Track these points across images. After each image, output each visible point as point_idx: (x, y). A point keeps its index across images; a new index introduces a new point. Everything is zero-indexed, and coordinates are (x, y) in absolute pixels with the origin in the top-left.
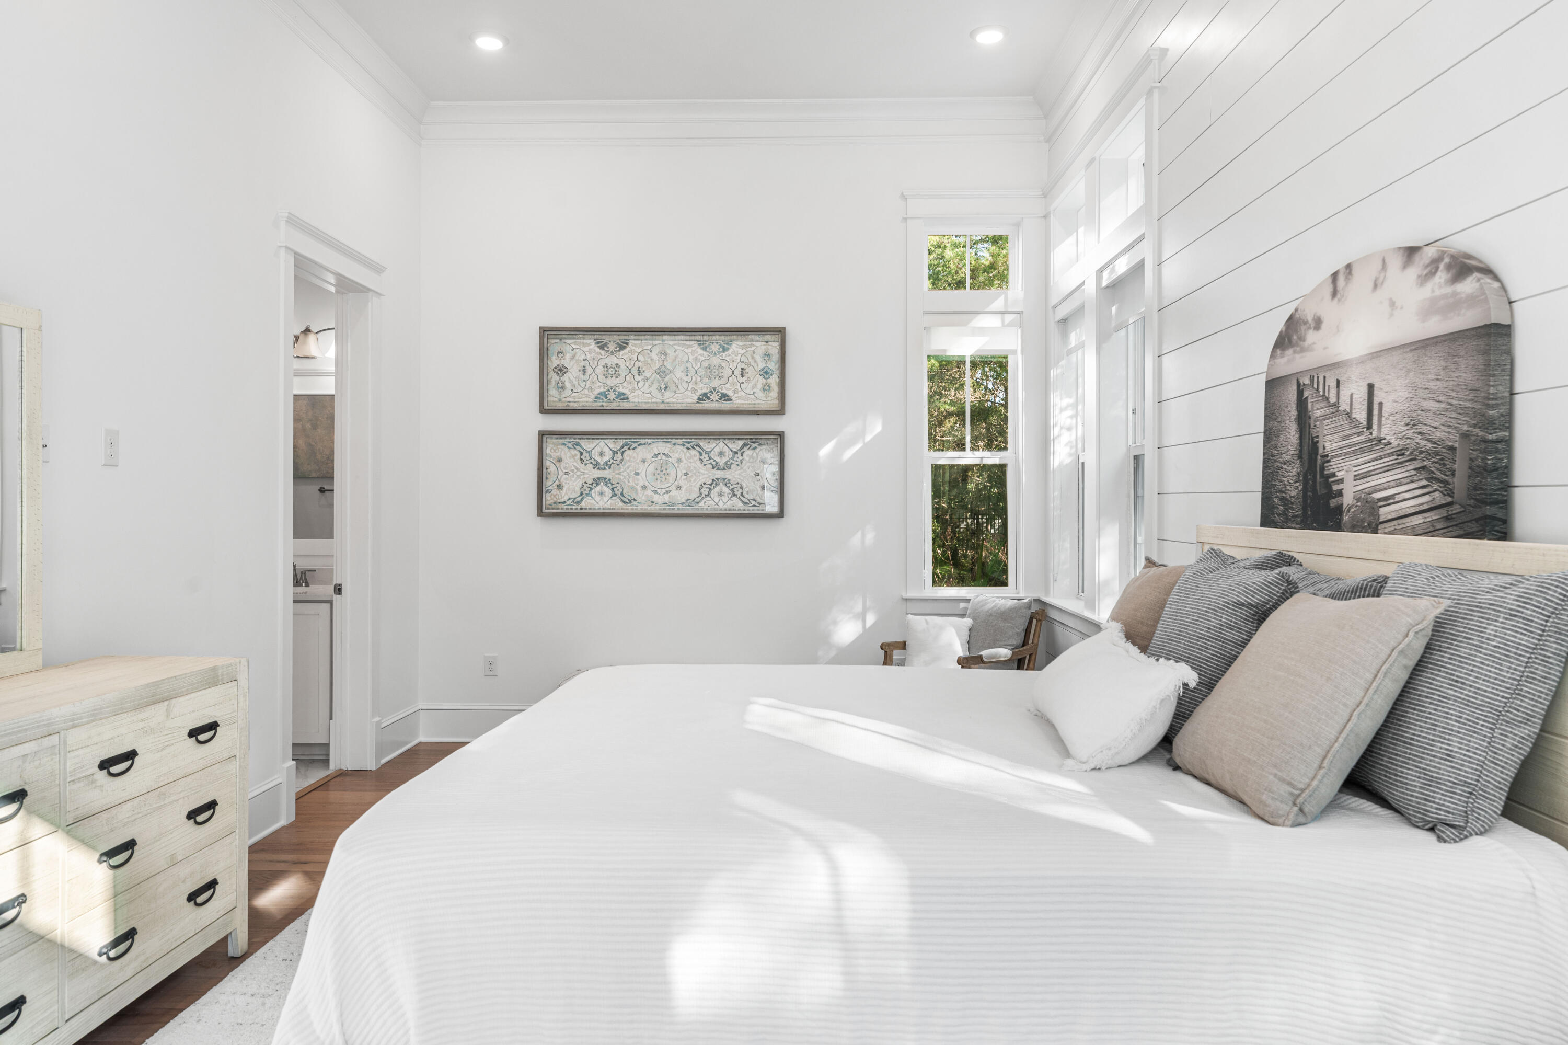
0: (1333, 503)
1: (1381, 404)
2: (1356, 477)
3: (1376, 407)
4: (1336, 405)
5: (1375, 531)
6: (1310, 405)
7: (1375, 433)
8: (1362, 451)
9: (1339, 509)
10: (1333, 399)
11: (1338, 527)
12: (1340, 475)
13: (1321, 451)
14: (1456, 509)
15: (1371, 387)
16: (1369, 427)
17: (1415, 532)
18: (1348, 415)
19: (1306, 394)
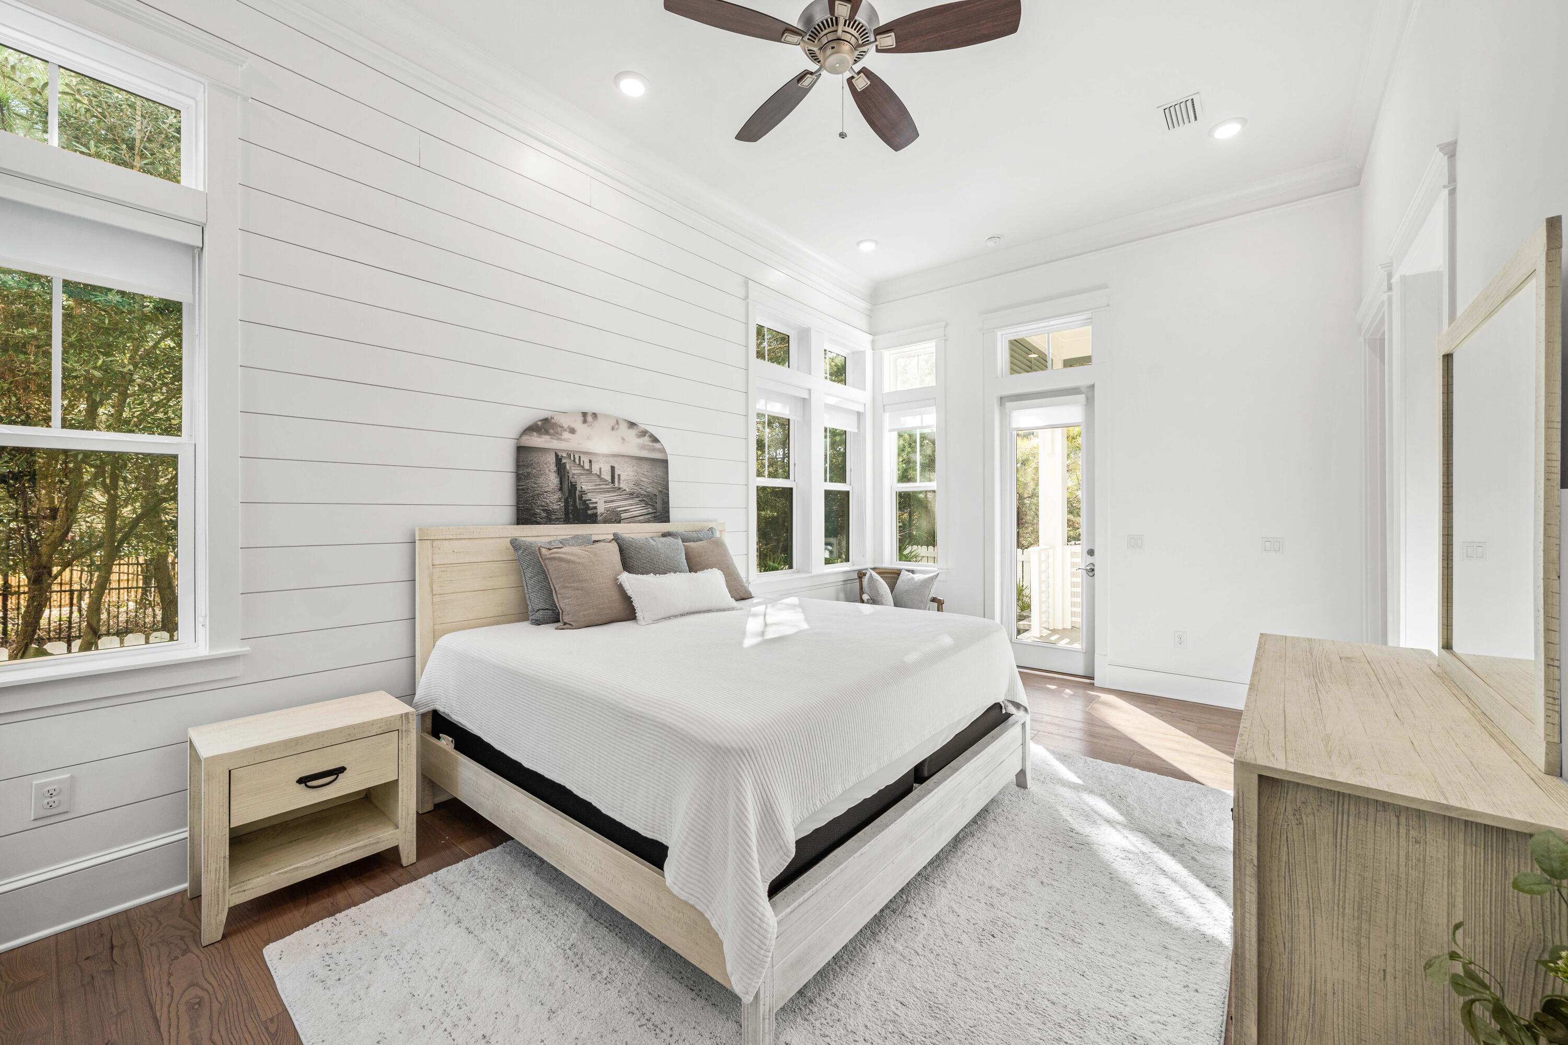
0: (589, 512)
1: (619, 476)
2: (605, 502)
3: (616, 477)
4: (590, 471)
5: (619, 522)
6: (568, 467)
7: (617, 485)
8: (609, 492)
9: (595, 515)
10: (587, 466)
11: (595, 522)
12: (594, 500)
13: (579, 488)
14: (658, 514)
15: (613, 468)
16: (613, 482)
17: (640, 522)
18: (599, 476)
19: (564, 461)
